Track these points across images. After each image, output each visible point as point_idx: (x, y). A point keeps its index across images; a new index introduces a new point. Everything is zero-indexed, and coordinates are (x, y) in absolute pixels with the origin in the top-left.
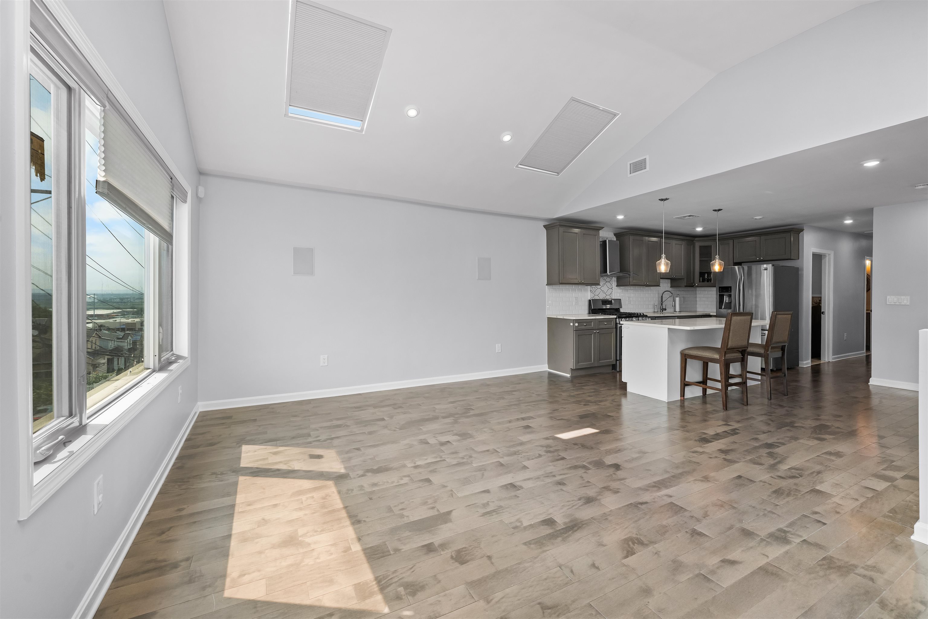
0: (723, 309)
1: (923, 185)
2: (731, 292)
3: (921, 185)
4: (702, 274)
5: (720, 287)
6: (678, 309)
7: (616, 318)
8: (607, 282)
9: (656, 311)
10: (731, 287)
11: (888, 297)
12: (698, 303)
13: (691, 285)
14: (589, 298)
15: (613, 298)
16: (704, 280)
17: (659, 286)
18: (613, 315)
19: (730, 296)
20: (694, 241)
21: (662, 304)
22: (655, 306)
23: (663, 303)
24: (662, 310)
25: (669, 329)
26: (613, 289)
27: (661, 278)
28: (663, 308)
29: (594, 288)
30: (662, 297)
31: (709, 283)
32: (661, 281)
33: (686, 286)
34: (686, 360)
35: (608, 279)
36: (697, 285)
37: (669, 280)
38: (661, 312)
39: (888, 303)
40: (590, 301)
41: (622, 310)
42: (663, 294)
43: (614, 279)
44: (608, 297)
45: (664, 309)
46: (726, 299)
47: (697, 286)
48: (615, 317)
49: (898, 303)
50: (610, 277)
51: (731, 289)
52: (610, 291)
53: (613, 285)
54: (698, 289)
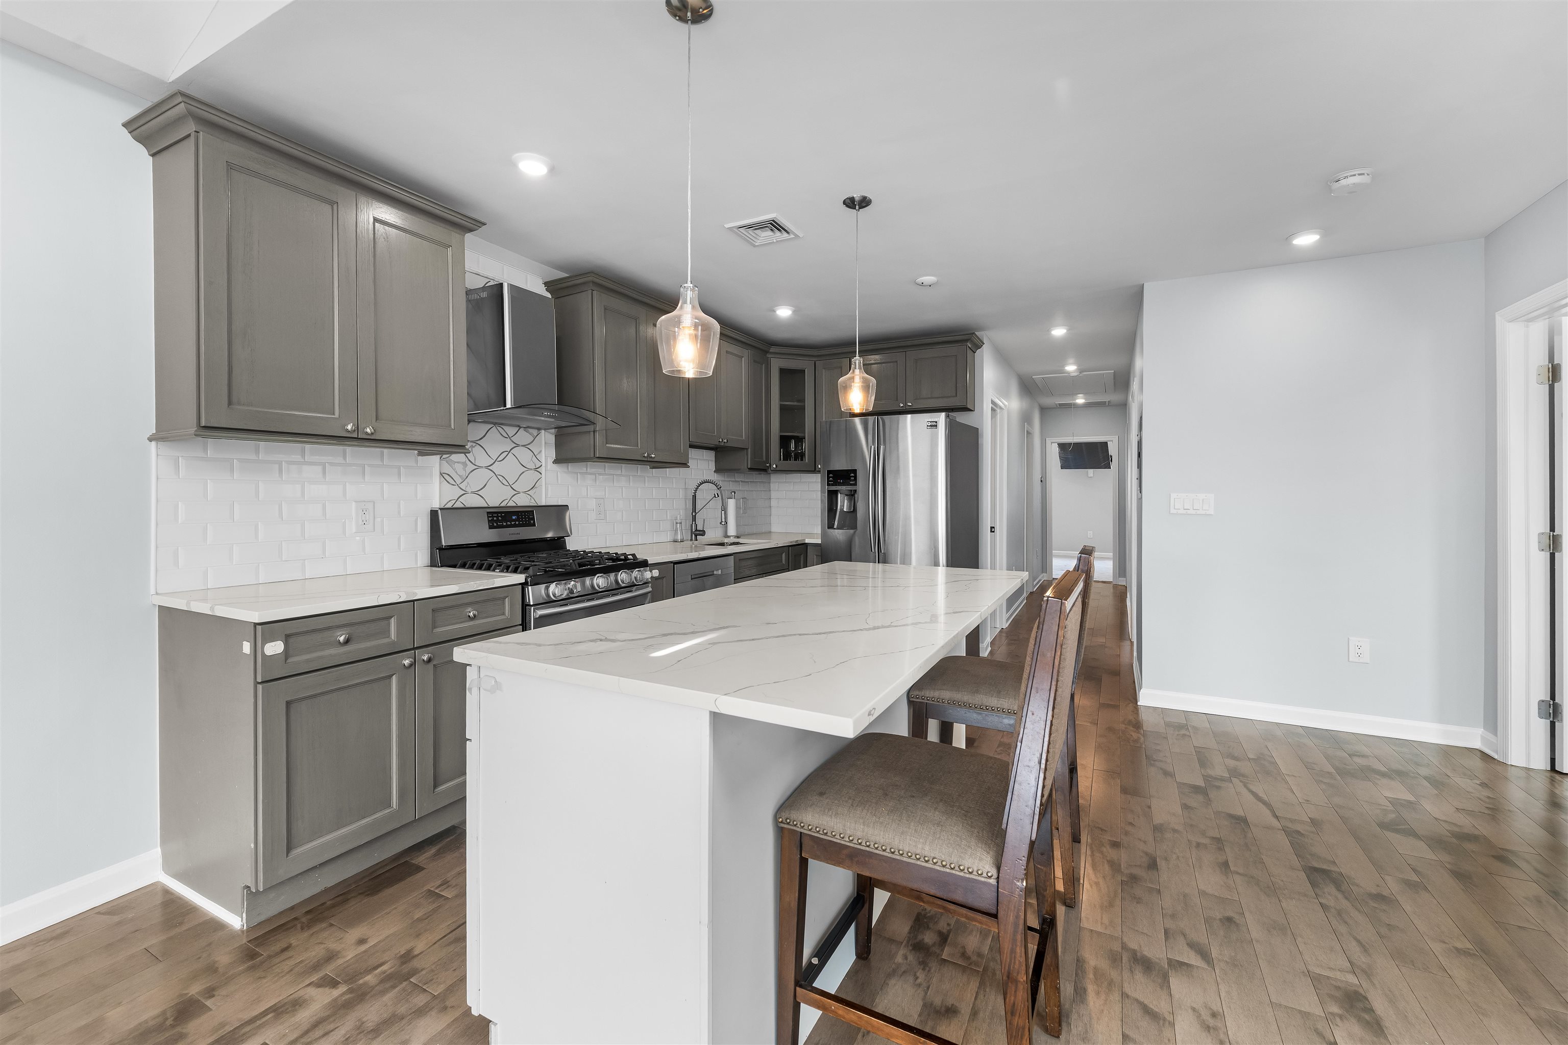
0: (838, 528)
1: (1359, 175)
2: (855, 484)
3: (1355, 175)
4: (784, 441)
5: (829, 472)
6: (732, 530)
7: (524, 585)
8: (518, 445)
9: (679, 538)
10: (855, 471)
11: (1173, 496)
12: (774, 511)
13: (761, 468)
14: (436, 505)
15: (543, 504)
16: (787, 456)
17: (685, 465)
18: (515, 571)
19: (852, 495)
20: (769, 356)
21: (694, 519)
22: (677, 523)
23: (696, 514)
24: (696, 536)
25: (716, 717)
26: (542, 470)
27: (691, 446)
28: (696, 530)
29: (459, 467)
30: (694, 497)
31: (799, 462)
32: (693, 453)
33: (751, 469)
34: (804, 863)
35: (523, 437)
36: (774, 466)
37: (711, 455)
38: (691, 540)
39: (1173, 511)
40: (434, 514)
41: (572, 544)
42: (696, 491)
43: (547, 438)
44: (522, 501)
45: (699, 531)
46: (843, 503)
47: (776, 471)
48: (520, 578)
49: (1191, 512)
50: (531, 430)
51: (855, 477)
52: (531, 476)
53: (542, 457)
54: (774, 478)
